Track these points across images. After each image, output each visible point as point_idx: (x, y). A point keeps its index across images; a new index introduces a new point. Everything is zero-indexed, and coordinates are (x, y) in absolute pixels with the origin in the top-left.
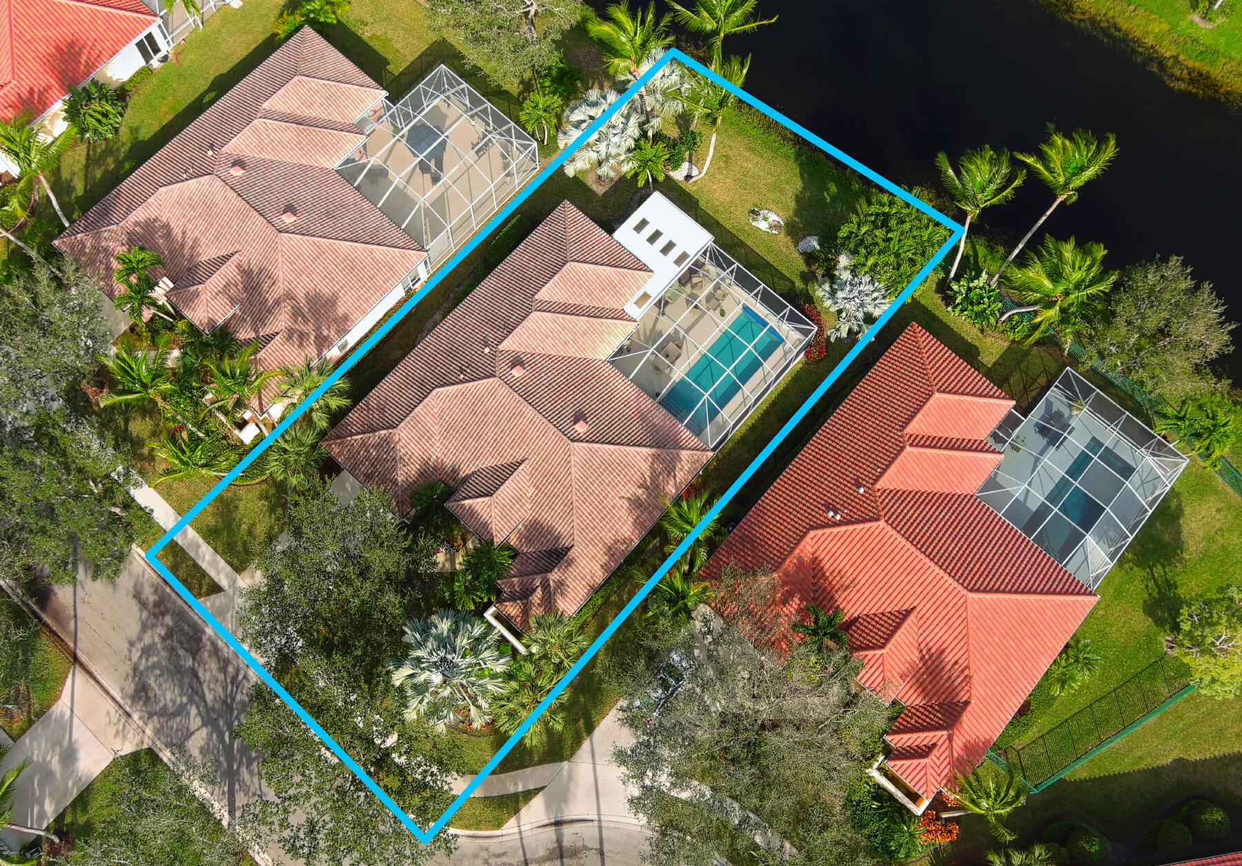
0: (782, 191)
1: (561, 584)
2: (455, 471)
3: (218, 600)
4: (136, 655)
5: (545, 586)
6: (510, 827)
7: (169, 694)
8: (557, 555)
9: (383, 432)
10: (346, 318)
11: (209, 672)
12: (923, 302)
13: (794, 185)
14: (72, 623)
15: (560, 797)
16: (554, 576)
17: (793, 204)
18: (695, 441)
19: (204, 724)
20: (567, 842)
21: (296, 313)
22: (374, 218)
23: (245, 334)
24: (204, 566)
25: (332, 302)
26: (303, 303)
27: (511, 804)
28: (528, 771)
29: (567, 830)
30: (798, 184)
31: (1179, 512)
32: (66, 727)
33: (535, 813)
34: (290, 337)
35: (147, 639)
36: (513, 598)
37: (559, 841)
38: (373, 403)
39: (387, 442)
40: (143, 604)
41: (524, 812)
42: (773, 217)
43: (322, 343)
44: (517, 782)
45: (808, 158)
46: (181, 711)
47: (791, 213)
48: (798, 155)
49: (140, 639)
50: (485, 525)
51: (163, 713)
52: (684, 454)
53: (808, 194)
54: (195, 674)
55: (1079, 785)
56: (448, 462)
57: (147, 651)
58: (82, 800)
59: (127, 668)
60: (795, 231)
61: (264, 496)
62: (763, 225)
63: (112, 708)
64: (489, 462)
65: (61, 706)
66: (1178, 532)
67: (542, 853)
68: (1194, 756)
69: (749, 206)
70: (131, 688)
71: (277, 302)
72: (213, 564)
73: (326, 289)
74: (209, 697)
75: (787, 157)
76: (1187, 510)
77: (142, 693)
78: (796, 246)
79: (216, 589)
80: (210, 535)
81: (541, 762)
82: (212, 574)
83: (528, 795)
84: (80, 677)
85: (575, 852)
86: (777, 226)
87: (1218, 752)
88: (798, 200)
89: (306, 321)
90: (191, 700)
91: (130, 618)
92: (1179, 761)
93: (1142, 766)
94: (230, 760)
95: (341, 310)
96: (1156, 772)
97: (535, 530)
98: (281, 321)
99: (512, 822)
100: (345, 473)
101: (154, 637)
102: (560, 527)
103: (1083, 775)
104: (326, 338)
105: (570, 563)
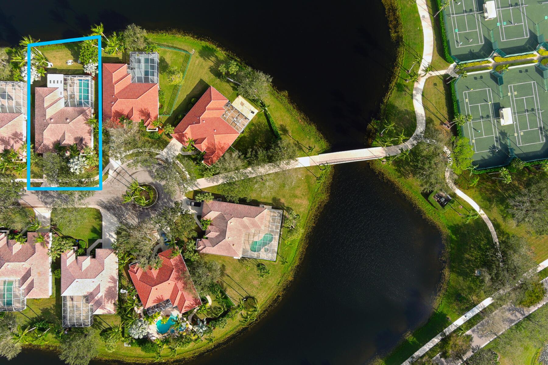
0: (68, 55)
1: (86, 143)
2: (58, 140)
3: (44, 184)
4: (40, 200)
5: (84, 145)
6: (109, 176)
7: (50, 200)
8: (81, 140)
9: (42, 144)
10: (21, 133)
11: (52, 193)
12: (104, 56)
13: (69, 53)
14: (27, 204)
15: (112, 167)
16: (84, 142)
17: (72, 56)
18: (87, 108)
19: (58, 199)
20: (118, 172)
21: (13, 139)
22: (10, 115)
23: (9, 148)
24: (37, 182)
25: (16, 133)
26: (12, 137)
27: (107, 173)
28: (105, 168)
29: (117, 170)
30: (70, 52)
31: (164, 59)
32: (40, 215)
33: (111, 172)
34: (16, 143)
35: (40, 197)
36: (81, 150)
37: (117, 172)
38: (37, 141)
39: (44, 145)
40: (34, 193)
41: (109, 173)
42: (70, 61)
43: (21, 139)
44: (106, 170)
45: (67, 45)
46: (53, 201)
47: (73, 58)
48: (66, 46)
49: (39, 198)
50: (68, 144)
51: (51, 203)
52: (87, 111)
53: (73, 52)
54: (51, 195)
55: (177, 109)
56: (56, 140)
57: (41, 198)
58: (52, 220)
59: (41, 202)
60: (76, 60)
61: (36, 166)
62: (70, 64)
63: (44, 208)
64: (60, 136)
65: (37, 214)
66: (166, 62)
67: (116, 176)
68: (188, 93)
69: (65, 62)
70: (44, 204)
71: (9, 140)
72: (38, 180)
73: (14, 132)
74: (55, 196)
75: (64, 48)
76: (165, 58)
77: (46, 203)
78: (78, 63)
79: (42, 183)
80: (34, 177)
81: (106, 166)
82: (39, 182)
83: (108, 171)
84: (35, 208)
85: (120, 172)
86: (72, 62)
87: (191, 90)
88: (72, 55)
89: (15, 139)
90: (53, 198)
91: (35, 196)
92: (187, 95)
93: (183, 100)
94: (66, 200)
95: (19, 133)
96: (185, 99)
97: (76, 139)
98: (12, 142)
99: (109, 175)
100: (44, 154)
101: (40, 195)
102: (79, 136)
103: (176, 108)
104: (21, 138)
105: (84, 139)
